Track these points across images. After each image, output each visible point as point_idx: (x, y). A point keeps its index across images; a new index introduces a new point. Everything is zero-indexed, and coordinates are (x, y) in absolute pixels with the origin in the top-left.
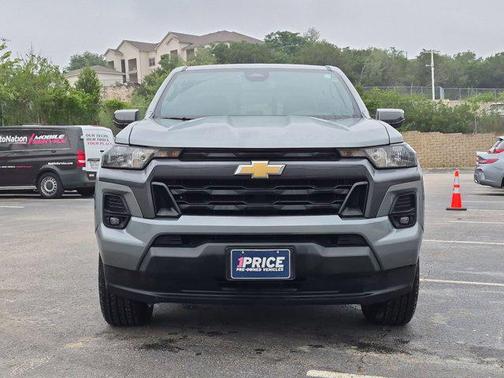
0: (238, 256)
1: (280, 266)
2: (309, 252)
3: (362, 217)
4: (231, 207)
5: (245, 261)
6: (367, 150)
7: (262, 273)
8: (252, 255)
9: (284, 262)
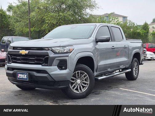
0: (18, 74)
1: (26, 77)
2: (33, 74)
3: (47, 66)
4: (20, 62)
5: (19, 75)
6: (49, 48)
7: (22, 79)
8: (21, 74)
9: (27, 76)
